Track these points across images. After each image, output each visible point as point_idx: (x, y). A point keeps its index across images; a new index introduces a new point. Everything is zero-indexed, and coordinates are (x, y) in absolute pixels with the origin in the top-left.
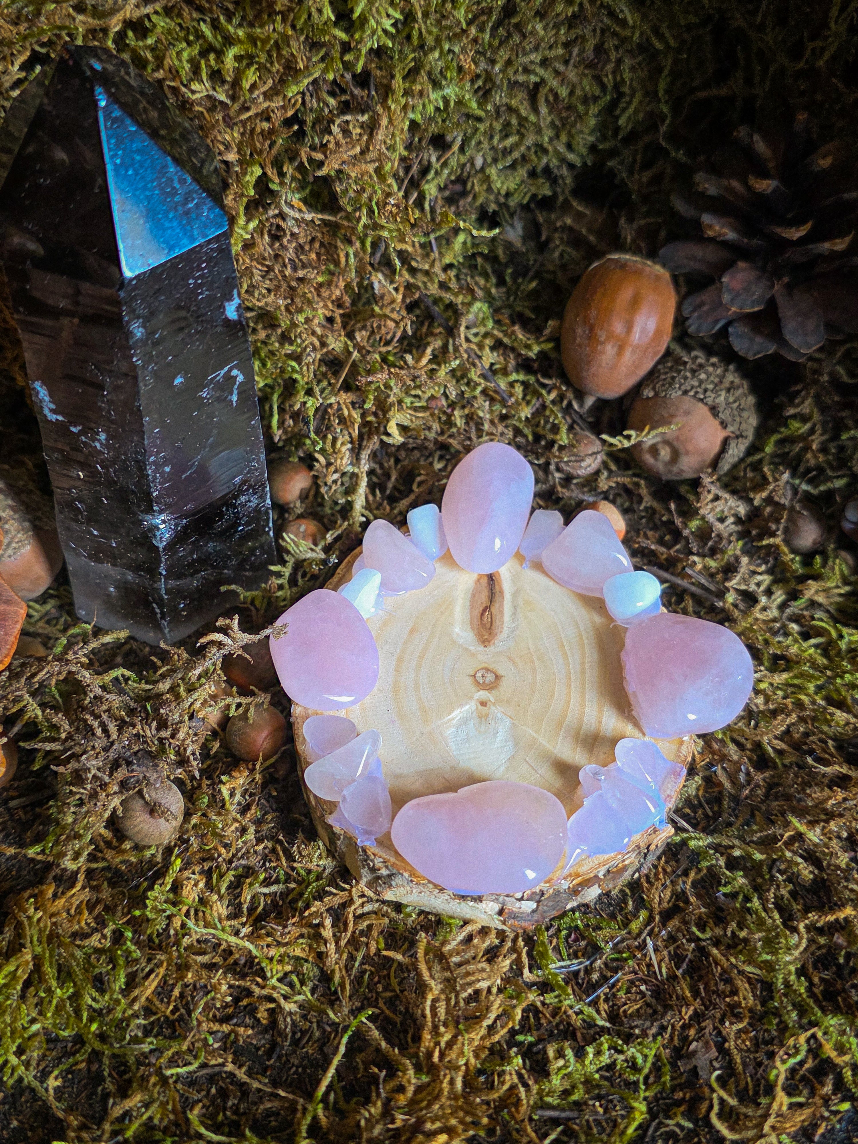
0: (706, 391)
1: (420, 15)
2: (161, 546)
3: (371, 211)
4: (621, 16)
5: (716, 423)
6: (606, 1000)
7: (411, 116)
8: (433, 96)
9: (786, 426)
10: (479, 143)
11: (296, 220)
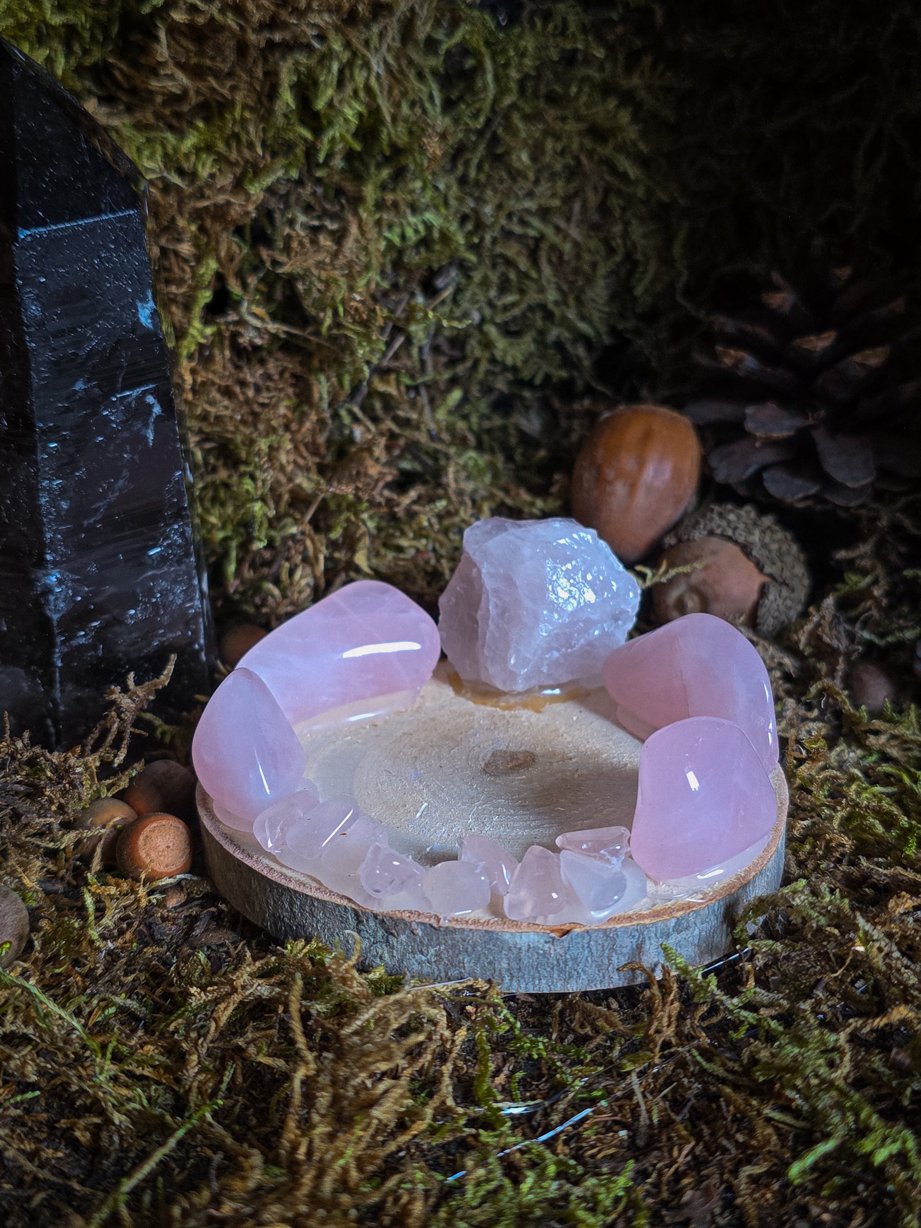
0: (735, 529)
1: (388, 118)
2: (55, 617)
3: (336, 313)
4: (621, 169)
5: (751, 565)
6: (566, 1143)
7: (387, 234)
8: (412, 220)
9: (843, 581)
10: (474, 294)
11: (257, 329)
